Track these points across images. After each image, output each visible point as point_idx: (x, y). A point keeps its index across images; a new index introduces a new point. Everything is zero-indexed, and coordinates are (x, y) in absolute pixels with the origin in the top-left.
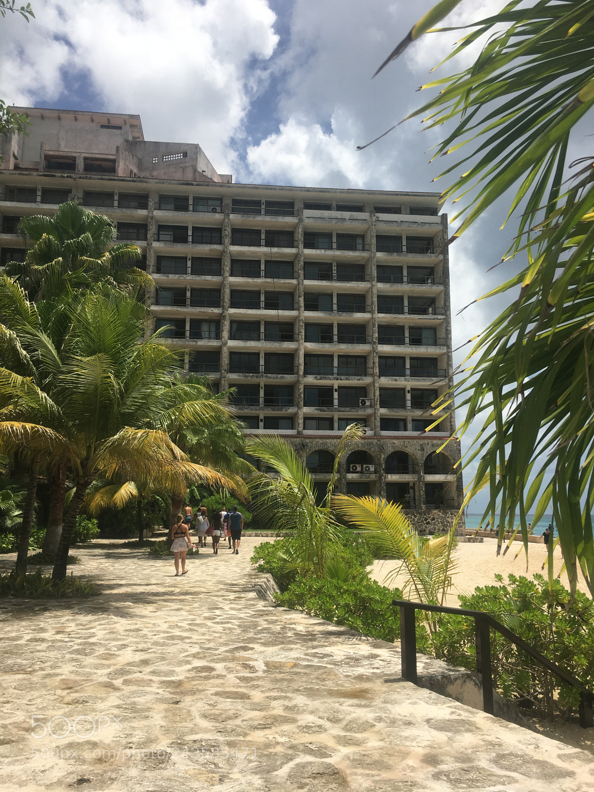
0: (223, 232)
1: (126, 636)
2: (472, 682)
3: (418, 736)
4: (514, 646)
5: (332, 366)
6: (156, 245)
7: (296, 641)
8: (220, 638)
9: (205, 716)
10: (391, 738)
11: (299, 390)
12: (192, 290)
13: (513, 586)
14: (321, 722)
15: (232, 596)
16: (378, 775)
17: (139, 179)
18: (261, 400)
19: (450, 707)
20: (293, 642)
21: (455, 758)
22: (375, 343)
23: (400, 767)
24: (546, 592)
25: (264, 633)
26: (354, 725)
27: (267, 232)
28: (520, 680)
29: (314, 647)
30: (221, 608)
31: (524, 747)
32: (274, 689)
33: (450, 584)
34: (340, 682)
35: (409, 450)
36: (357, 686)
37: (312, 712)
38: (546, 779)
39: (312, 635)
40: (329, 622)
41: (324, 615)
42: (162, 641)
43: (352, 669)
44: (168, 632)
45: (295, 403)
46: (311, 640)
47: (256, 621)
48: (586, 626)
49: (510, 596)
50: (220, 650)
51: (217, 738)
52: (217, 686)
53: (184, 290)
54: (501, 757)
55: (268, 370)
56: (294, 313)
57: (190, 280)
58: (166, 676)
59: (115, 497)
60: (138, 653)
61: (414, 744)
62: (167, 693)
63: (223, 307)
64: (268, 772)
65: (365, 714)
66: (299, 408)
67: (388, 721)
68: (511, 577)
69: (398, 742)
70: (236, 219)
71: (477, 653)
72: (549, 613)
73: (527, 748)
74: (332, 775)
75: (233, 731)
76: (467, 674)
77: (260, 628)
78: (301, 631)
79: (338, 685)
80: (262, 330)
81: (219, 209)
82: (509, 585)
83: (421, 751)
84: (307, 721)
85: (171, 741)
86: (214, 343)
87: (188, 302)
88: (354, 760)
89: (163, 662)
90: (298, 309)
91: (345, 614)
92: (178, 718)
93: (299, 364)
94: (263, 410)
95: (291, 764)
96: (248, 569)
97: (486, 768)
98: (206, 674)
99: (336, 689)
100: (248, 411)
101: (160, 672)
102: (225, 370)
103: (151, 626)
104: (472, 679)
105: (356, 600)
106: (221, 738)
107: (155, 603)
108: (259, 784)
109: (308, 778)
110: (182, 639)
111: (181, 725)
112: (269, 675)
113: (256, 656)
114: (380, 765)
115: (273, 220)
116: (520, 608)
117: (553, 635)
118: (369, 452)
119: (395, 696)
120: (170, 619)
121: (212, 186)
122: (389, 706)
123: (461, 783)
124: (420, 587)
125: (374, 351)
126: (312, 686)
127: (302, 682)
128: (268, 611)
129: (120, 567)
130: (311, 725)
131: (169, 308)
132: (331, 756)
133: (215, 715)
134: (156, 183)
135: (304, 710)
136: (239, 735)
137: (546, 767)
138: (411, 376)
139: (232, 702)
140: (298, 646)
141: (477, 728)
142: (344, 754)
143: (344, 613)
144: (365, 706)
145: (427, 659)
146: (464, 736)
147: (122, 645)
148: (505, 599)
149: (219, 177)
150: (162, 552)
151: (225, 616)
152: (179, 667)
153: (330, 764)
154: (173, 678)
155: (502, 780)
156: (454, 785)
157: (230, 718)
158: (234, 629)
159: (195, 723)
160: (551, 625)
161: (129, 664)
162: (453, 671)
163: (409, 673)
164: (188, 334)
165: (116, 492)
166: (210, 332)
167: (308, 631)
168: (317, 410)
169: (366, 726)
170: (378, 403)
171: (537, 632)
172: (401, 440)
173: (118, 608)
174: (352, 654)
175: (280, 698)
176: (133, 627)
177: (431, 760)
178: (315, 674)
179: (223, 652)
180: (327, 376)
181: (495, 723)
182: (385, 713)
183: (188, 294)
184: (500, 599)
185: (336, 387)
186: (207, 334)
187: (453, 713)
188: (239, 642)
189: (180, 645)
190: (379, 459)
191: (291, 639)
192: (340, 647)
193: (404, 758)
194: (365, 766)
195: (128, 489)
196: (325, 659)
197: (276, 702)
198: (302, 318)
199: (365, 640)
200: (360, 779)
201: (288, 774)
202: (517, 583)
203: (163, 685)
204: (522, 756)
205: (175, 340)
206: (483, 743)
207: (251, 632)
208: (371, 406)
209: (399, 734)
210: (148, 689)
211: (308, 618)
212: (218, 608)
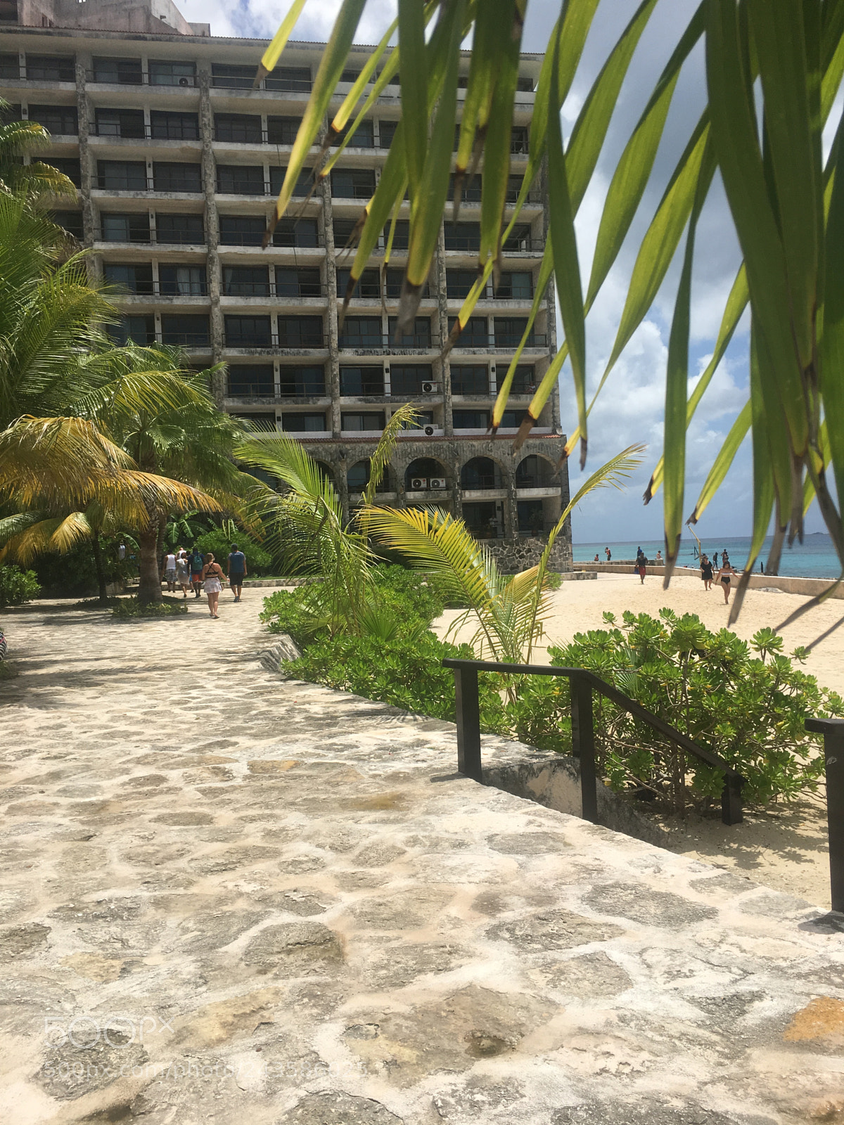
0: (200, 120)
1: (37, 736)
2: (565, 771)
3: (472, 864)
4: (629, 715)
5: (381, 334)
6: (93, 141)
7: (306, 728)
8: (189, 730)
9: (129, 858)
10: (429, 871)
11: (332, 371)
12: (159, 217)
13: (630, 628)
14: (319, 853)
15: (223, 668)
16: (398, 938)
17: (58, 30)
18: (277, 388)
19: (526, 813)
20: (301, 730)
21: (527, 898)
22: (442, 297)
23: (436, 922)
24: (676, 635)
25: (258, 719)
26: (372, 855)
27: (271, 120)
28: (637, 762)
29: (330, 736)
30: (202, 687)
31: (637, 872)
32: (255, 804)
33: (541, 633)
34: (363, 785)
35: (495, 455)
36: (388, 791)
37: (308, 838)
38: (671, 925)
39: (333, 718)
40: (362, 698)
41: (355, 688)
42: (92, 741)
43: (384, 764)
44: (106, 727)
45: (327, 392)
46: (329, 725)
47: (250, 703)
48: (735, 680)
49: (625, 644)
50: (183, 749)
51: (139, 894)
52: (164, 806)
53: (145, 217)
54: (601, 890)
55: (283, 343)
56: (318, 252)
57: (152, 199)
58: (82, 796)
59: (54, 536)
60: (48, 762)
61: (464, 879)
62: (77, 824)
63: (209, 243)
64: (211, 948)
65: (393, 835)
66: (334, 399)
67: (428, 843)
68: (627, 615)
69: (438, 878)
70: (219, 96)
71: (573, 729)
72: (681, 665)
73: (642, 873)
74: (321, 944)
75: (171, 878)
76: (557, 760)
77: (254, 712)
78: (316, 713)
79: (357, 791)
80: (272, 279)
81: (190, 81)
82: (624, 627)
83: (473, 891)
84: (296, 853)
85: (56, 906)
86: (199, 302)
87: (153, 236)
88: (362, 914)
89: (84, 774)
90: (325, 246)
91: (387, 684)
92: (82, 864)
93: (331, 332)
94: (281, 403)
95: (254, 931)
96: (256, 631)
97: (576, 912)
98: (151, 788)
99: (354, 797)
100: (257, 406)
101: (75, 790)
102: (219, 344)
103: (82, 718)
104: (565, 768)
105: (404, 663)
106: (145, 894)
107: (100, 685)
108: (189, 973)
109: (280, 953)
110: (126, 735)
111: (84, 875)
112: (252, 783)
113: (237, 755)
114: (404, 919)
115: (279, 99)
116: (639, 661)
117: (686, 697)
118: (438, 460)
119: (445, 802)
120: (116, 707)
121: (177, 40)
122: (432, 818)
123: (532, 941)
124: (495, 640)
125: (442, 310)
126: (315, 796)
127: (303, 790)
128: (272, 687)
129: (62, 637)
130: (302, 858)
131: (123, 246)
132: (323, 910)
133: (145, 854)
134: (86, 36)
135: (296, 836)
136: (178, 886)
137: (672, 904)
138: (496, 347)
139: (181, 830)
140: (308, 735)
141: (566, 844)
142: (346, 904)
143: (385, 683)
144: (396, 821)
145: (501, 742)
146: (544, 859)
147: (26, 751)
148: (619, 649)
149: (189, 28)
150: (132, 612)
151: (205, 698)
152: (109, 779)
153: (320, 925)
154: (93, 799)
155: (599, 932)
156: (520, 947)
157: (170, 858)
158: (214, 716)
159: (107, 870)
160: (683, 682)
161: (28, 781)
162: (537, 757)
163: (470, 766)
164: (156, 287)
165: (55, 529)
166: (191, 283)
167: (328, 713)
168: (360, 400)
169: (391, 854)
170: (449, 388)
171: (663, 692)
172: (483, 442)
173: (38, 695)
174: (388, 741)
175: (261, 818)
176: (52, 723)
177: (488, 904)
178: (326, 776)
179: (187, 752)
180: (373, 350)
181: (594, 834)
182: (425, 830)
183: (153, 223)
184: (610, 648)
185: (387, 365)
186: (186, 289)
187: (530, 822)
188: (215, 735)
189: (121, 745)
190: (453, 470)
191: (298, 726)
192: (372, 732)
193: (444, 904)
194: (379, 923)
195: (76, 523)
196: (346, 752)
197: (253, 825)
198: (332, 259)
199: (410, 720)
200: (366, 949)
201: (244, 950)
202: (636, 624)
203: (73, 810)
204: (634, 888)
205: (136, 297)
206: (573, 869)
207: (238, 719)
208: (439, 393)
209: (442, 863)
210: (45, 819)
211: (331, 694)
212: (195, 688)
